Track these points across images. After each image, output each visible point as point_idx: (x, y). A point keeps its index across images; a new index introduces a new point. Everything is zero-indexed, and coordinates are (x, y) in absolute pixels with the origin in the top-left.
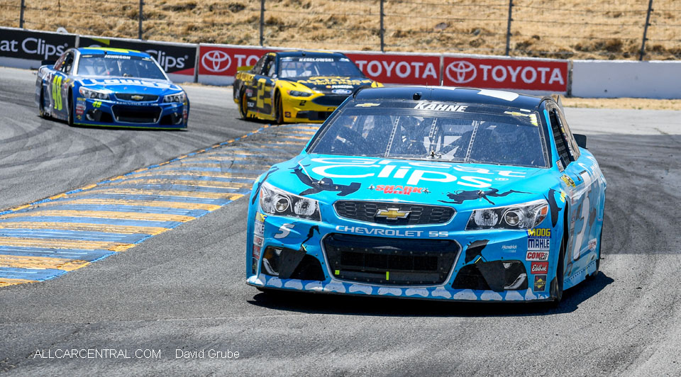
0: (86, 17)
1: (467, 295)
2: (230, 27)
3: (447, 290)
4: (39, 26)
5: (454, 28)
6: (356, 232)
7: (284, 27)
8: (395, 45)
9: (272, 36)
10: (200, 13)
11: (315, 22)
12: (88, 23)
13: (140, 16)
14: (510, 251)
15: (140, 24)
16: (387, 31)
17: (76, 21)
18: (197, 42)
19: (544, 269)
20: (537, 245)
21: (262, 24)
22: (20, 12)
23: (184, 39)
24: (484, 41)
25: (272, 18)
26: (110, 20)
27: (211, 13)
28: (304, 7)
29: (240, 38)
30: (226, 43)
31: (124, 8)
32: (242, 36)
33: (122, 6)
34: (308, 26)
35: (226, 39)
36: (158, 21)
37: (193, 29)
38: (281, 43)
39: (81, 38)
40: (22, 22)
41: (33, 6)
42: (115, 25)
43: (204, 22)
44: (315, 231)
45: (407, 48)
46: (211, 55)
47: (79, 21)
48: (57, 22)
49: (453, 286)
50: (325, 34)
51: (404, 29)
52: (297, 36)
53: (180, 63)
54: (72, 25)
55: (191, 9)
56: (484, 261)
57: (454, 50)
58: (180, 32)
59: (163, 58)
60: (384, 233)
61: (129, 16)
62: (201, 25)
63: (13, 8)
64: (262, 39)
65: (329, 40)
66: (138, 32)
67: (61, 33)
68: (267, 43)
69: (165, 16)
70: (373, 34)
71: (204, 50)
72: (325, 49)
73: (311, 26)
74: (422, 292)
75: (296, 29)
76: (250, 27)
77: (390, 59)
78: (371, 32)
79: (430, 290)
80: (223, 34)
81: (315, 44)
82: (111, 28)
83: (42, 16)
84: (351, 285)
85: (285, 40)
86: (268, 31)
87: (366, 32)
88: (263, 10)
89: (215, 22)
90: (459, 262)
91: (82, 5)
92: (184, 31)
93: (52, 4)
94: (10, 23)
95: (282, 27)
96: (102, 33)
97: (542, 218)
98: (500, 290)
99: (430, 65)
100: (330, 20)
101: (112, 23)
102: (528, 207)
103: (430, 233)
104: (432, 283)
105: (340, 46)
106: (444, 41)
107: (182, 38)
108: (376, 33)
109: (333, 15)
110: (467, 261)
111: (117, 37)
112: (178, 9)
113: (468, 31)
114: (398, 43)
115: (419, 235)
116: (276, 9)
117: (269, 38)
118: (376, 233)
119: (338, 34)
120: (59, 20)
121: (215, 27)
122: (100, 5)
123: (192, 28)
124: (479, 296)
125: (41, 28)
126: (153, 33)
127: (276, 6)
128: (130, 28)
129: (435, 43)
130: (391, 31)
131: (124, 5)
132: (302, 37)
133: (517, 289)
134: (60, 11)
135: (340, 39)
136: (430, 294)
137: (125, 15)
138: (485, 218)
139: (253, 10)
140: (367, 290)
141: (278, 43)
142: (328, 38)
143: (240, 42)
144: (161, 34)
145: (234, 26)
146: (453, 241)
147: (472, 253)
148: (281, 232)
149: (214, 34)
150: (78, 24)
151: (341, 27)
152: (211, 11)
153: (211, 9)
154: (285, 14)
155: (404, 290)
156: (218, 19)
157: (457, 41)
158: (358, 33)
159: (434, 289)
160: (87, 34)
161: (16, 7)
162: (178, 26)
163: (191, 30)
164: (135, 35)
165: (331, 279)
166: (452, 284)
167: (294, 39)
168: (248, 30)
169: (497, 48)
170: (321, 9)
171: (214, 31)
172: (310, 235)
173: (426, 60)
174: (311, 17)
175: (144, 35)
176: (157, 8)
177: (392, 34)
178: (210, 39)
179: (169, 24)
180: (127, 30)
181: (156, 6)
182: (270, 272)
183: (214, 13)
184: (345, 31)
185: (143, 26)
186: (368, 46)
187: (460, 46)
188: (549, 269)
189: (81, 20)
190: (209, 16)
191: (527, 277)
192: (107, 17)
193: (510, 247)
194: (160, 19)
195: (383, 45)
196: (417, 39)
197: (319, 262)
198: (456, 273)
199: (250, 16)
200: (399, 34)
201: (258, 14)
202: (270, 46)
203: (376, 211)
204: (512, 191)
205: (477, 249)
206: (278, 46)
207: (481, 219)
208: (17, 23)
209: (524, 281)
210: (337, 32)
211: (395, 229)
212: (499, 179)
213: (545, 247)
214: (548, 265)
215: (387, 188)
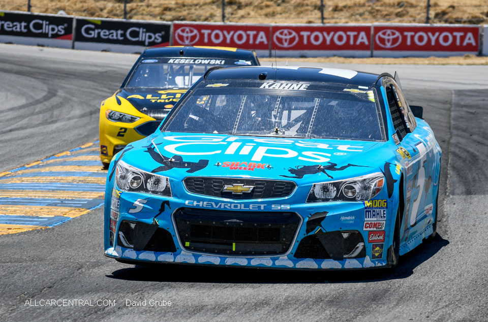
0: (81, 2)
1: (308, 264)
2: (197, 7)
3: (290, 259)
4: (44, 10)
5: (382, 3)
6: (205, 206)
7: (242, 6)
8: (333, 18)
9: (232, 14)
12: (82, 7)
14: (347, 222)
15: (125, 7)
16: (326, 6)
17: (73, 5)
18: (171, 20)
19: (381, 238)
20: (373, 215)
21: (224, 4)
23: (161, 18)
24: (408, 12)
26: (100, 4)
29: (206, 16)
30: (195, 20)
32: (208, 14)
34: (261, 5)
35: (194, 17)
36: (140, 4)
38: (239, 20)
39: (77, 19)
40: (29, 7)
42: (105, 8)
43: (177, 4)
44: (166, 205)
45: (343, 20)
46: (183, 31)
47: (75, 4)
49: (295, 256)
50: (275, 10)
51: (341, 4)
52: (252, 13)
53: (158, 37)
54: (70, 8)
56: (324, 231)
57: (382, 21)
58: (157, 12)
59: (144, 34)
60: (230, 207)
62: (174, 6)
64: (223, 17)
65: (279, 16)
66: (123, 13)
67: (61, 16)
68: (228, 19)
70: (315, 9)
71: (177, 27)
72: (276, 23)
73: (264, 4)
74: (266, 261)
75: (252, 8)
76: (214, 7)
77: (329, 30)
78: (313, 8)
79: (274, 260)
80: (192, 14)
81: (267, 19)
82: (102, 10)
84: (200, 256)
85: (243, 17)
86: (228, 10)
87: (309, 8)
89: (186, 3)
90: (300, 233)
92: (160, 11)
94: (20, 8)
95: (240, 6)
96: (94, 14)
97: (378, 190)
98: (340, 258)
99: (363, 34)
101: (102, 7)
102: (365, 180)
103: (273, 206)
104: (275, 253)
105: (288, 20)
106: (374, 13)
107: (159, 18)
108: (317, 8)
110: (308, 231)
111: (107, 17)
113: (394, 4)
114: (336, 16)
115: (262, 208)
117: (230, 15)
118: (222, 207)
119: (286, 10)
120: (59, 5)
121: (186, 8)
124: (319, 265)
125: (45, 12)
126: (135, 14)
128: (117, 10)
129: (367, 15)
130: (330, 6)
132: (256, 14)
133: (355, 258)
135: (287, 15)
136: (274, 264)
138: (324, 191)
140: (215, 260)
141: (236, 19)
142: (278, 14)
143: (206, 19)
144: (142, 14)
145: (200, 7)
146: (294, 214)
147: (312, 224)
148: (135, 207)
149: (185, 13)
150: (75, 7)
151: (288, 5)
155: (249, 260)
157: (385, 13)
158: (303, 9)
159: (277, 259)
160: (81, 15)
162: (156, 7)
163: (166, 10)
164: (121, 15)
165: (182, 250)
166: (294, 253)
167: (250, 16)
168: (213, 9)
169: (419, 17)
171: (185, 10)
172: (162, 210)
173: (358, 29)
175: (128, 16)
177: (330, 9)
178: (182, 18)
179: (148, 6)
180: (114, 12)
182: (126, 245)
184: (292, 8)
185: (127, 8)
186: (311, 20)
187: (388, 17)
188: (386, 237)
189: (77, 4)
191: (364, 246)
193: (348, 218)
195: (323, 18)
196: (352, 12)
197: (170, 234)
198: (298, 244)
200: (336, 9)
202: (230, 21)
203: (222, 187)
204: (349, 165)
205: (317, 220)
206: (237, 22)
207: (321, 192)
208: (26, 8)
209: (362, 250)
210: (285, 8)
211: (241, 203)
212: (338, 154)
213: (381, 217)
214: (385, 234)
215: (232, 165)
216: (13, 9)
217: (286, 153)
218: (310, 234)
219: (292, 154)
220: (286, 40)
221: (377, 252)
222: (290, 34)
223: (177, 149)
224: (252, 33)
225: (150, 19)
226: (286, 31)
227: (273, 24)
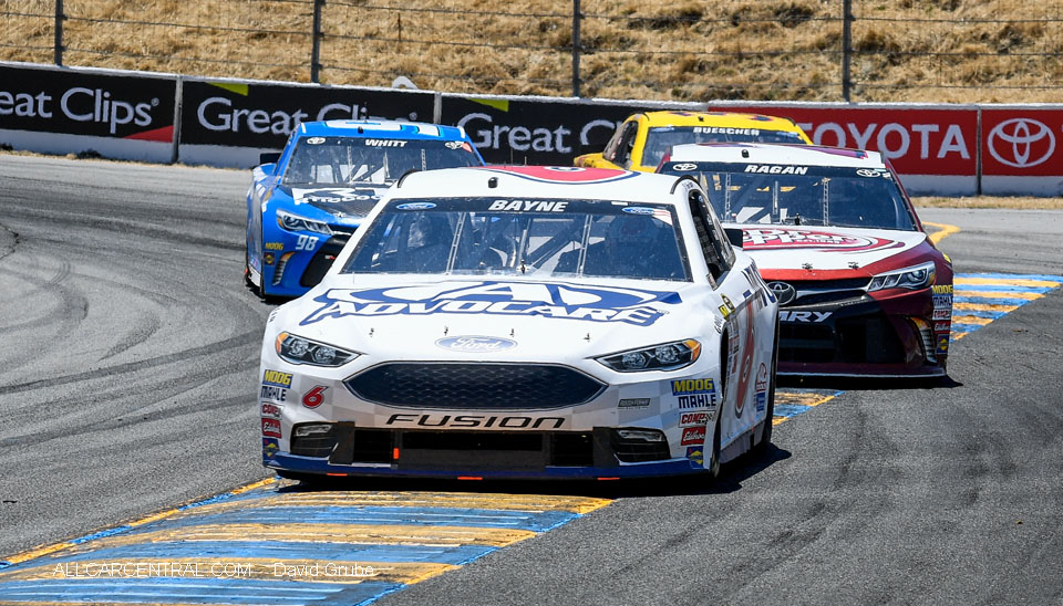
0: (458, 52)
2: (777, 60)
4: (358, 75)
7: (901, 55)
9: (874, 77)
10: (710, 32)
11: (970, 41)
12: (462, 65)
13: (574, 44)
15: (576, 62)
17: (436, 61)
18: (704, 97)
21: (848, 51)
22: (311, 45)
23: (676, 94)
25: (872, 36)
26: (511, 57)
27: (732, 30)
28: (944, 9)
29: (800, 83)
30: (768, 98)
31: (543, 28)
32: (806, 79)
33: (537, 22)
34: (954, 51)
35: (767, 90)
36: (621, 54)
37: (696, 69)
38: (892, 92)
39: (445, 99)
40: (316, 67)
41: (342, 30)
42: (524, 68)
43: (721, 51)
47: (442, 60)
48: (394, 65)
50: (993, 66)
52: (930, 75)
54: (428, 70)
55: (691, 23)
58: (667, 75)
61: (553, 46)
62: (710, 58)
63: (297, 38)
64: (847, 84)
65: (1004, 81)
66: (571, 79)
67: (403, 90)
68: (860, 93)
69: (634, 42)
72: (995, 101)
73: (961, 50)
75: (926, 60)
76: (822, 58)
80: (763, 78)
81: (970, 91)
82: (514, 72)
83: (361, 54)
85: (903, 84)
86: (863, 65)
88: (849, 18)
89: (744, 50)
91: (449, 24)
92: (675, 74)
93: (384, 24)
94: (292, 72)
95: (895, 56)
96: (494, 85)
100: (1003, 35)
101: (515, 63)
105: (1028, 93)
107: (670, 91)
109: (1011, 22)
111: (528, 93)
112: (662, 23)
116: (880, 14)
117: (866, 81)
119: (1023, 66)
120: (399, 60)
121: (745, 62)
122: (490, 22)
123: (694, 66)
125: (361, 80)
126: (606, 82)
127: (882, 8)
128: (556, 72)
131: (544, 19)
132: (941, 76)
134: (400, 39)
135: (1028, 77)
137: (546, 44)
139: (828, 19)
141: (886, 92)
142: (1000, 75)
143: (802, 93)
144: (626, 82)
145: (786, 58)
149: (742, 77)
150: (441, 66)
151: (1027, 50)
152: (735, 25)
153: (735, 20)
154: (902, 25)
156: (753, 44)
160: (461, 90)
161: (304, 34)
162: (661, 62)
163: (692, 71)
164: (567, 86)
167: (922, 82)
168: (818, 64)
170: (983, 12)
171: (742, 70)
174: (959, 29)
175: (587, 86)
176: (615, 24)
178: (734, 90)
179: (641, 61)
180: (549, 77)
181: (613, 19)
183: (743, 30)
184: (1039, 59)
185: (582, 65)
189: (448, 58)
190: (727, 38)
192: (504, 49)
194: (624, 49)
199: (822, 35)
201: (838, 27)
202: (869, 99)
206: (885, 100)
208: (307, 72)
210: (1021, 61)
216: (274, 74)
220: (1021, 148)
222: (1034, 130)
224: (925, 130)
225: (645, 97)
226: (1022, 123)
227: (987, 104)
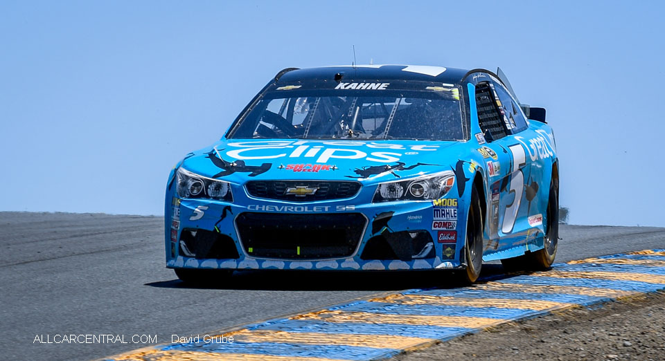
1: (376, 265)
3: (356, 260)
6: (268, 210)
14: (414, 221)
19: (453, 238)
20: (442, 214)
44: (228, 211)
49: (362, 257)
56: (391, 232)
60: (294, 210)
74: (332, 264)
79: (340, 262)
84: (265, 261)
90: (366, 234)
97: (448, 188)
98: (407, 258)
102: (434, 178)
103: (337, 207)
104: (341, 255)
110: (374, 232)
115: (326, 210)
118: (286, 210)
124: (386, 266)
133: (425, 258)
136: (340, 266)
138: (390, 191)
140: (279, 265)
146: (360, 214)
147: (378, 225)
148: (196, 214)
155: (314, 264)
159: (344, 261)
165: (245, 256)
166: (360, 255)
172: (224, 215)
182: (187, 254)
188: (458, 238)
191: (434, 246)
193: (416, 218)
197: (232, 240)
198: (364, 245)
203: (285, 189)
204: (419, 164)
205: (382, 220)
207: (387, 192)
209: (432, 250)
211: (304, 206)
212: (410, 153)
213: (452, 216)
214: (456, 234)
215: (296, 168)
217: (355, 154)
218: (376, 234)
219: (360, 155)
221: (448, 252)
223: (240, 154)
